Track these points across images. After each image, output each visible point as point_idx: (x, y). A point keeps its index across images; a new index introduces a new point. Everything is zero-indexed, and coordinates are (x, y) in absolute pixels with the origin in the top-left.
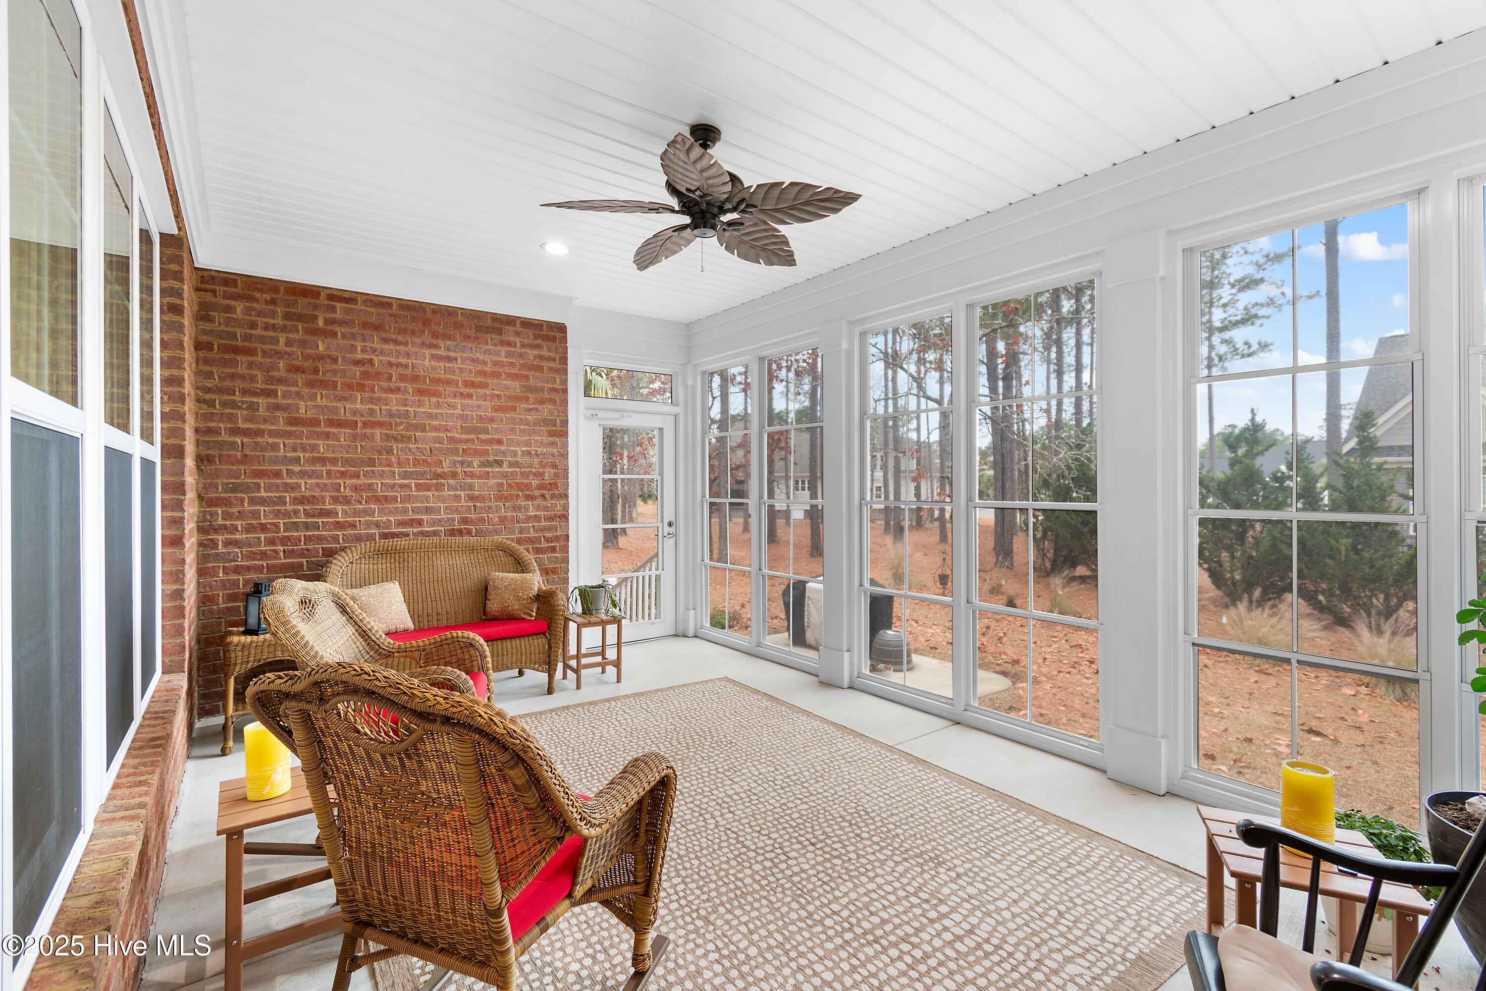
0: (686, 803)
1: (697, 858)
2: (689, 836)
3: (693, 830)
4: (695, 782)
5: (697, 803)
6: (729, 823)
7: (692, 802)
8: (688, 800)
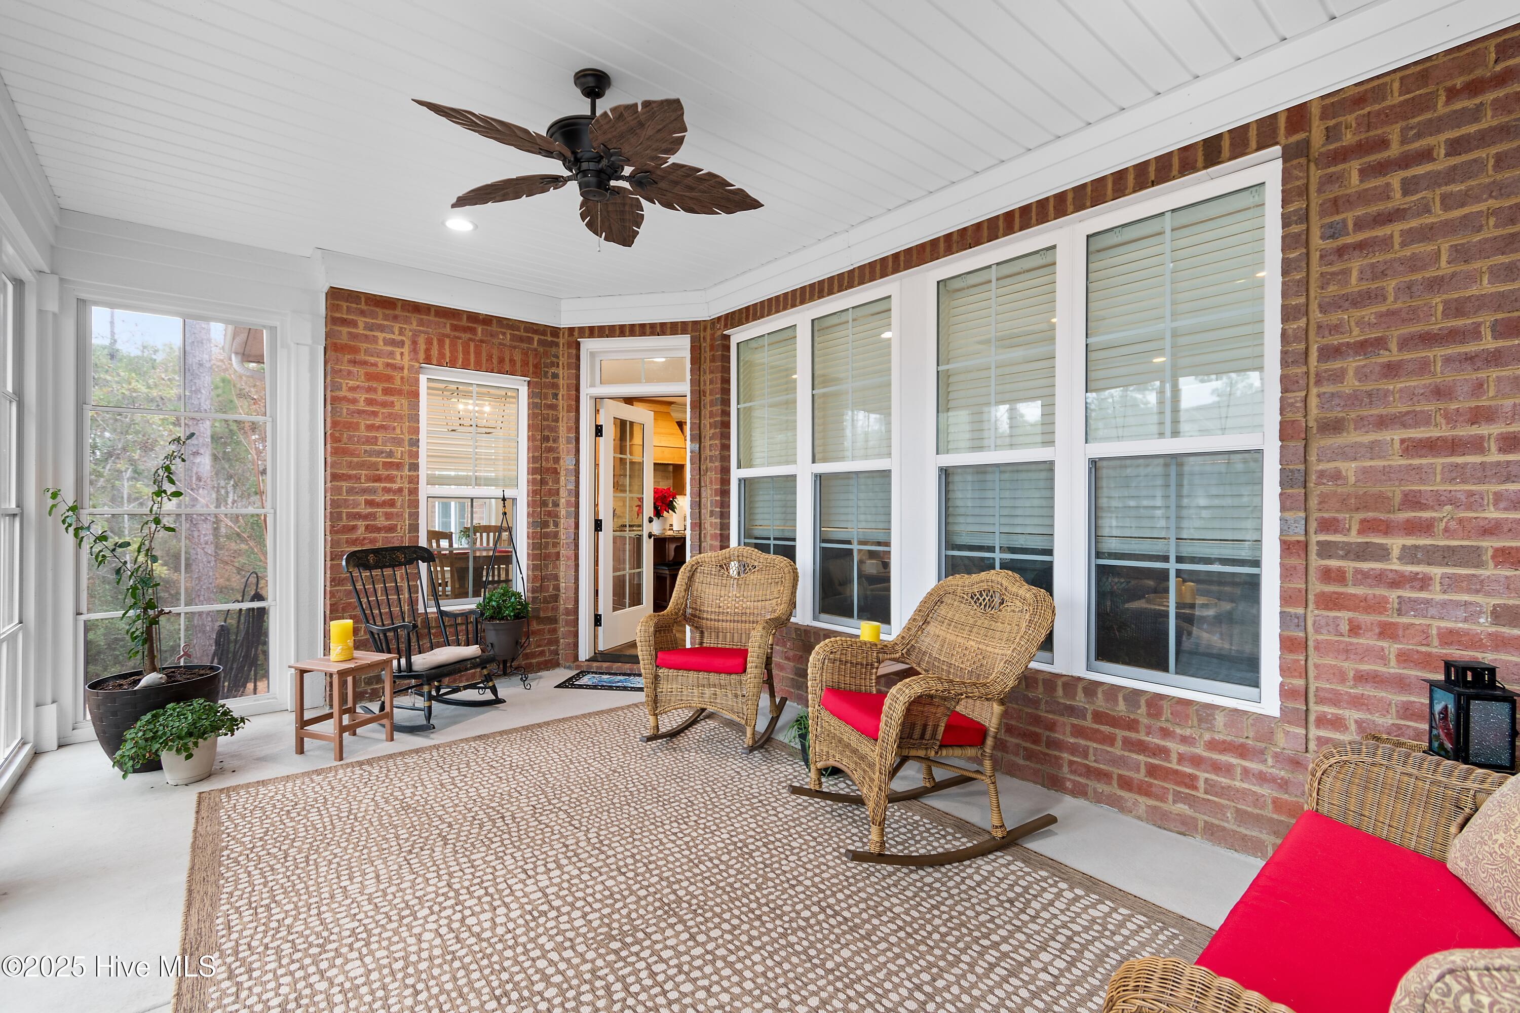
0: (615, 856)
1: (613, 804)
2: (618, 820)
3: (613, 826)
4: (599, 887)
5: (602, 857)
6: (573, 834)
7: (608, 857)
8: (612, 860)
